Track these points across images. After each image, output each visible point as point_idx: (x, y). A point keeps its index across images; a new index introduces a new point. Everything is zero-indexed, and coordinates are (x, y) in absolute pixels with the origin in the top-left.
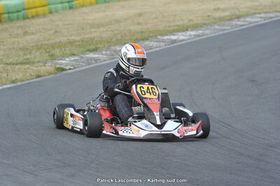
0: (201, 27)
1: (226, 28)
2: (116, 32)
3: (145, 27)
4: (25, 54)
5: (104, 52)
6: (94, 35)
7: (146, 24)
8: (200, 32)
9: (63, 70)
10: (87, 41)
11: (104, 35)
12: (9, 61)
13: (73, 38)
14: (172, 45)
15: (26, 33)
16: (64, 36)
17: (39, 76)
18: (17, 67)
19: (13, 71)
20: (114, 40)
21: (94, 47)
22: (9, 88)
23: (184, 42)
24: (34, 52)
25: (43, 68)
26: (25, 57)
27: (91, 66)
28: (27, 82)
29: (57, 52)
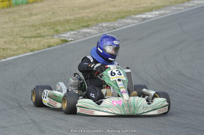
0: (162, 8)
1: (180, 8)
2: (99, 13)
3: (120, 9)
4: (36, 30)
5: (94, 28)
6: (82, 15)
7: (120, 6)
8: (162, 12)
9: (66, 41)
10: (79, 20)
11: (92, 15)
12: (25, 35)
13: (68, 17)
14: (143, 22)
15: (31, 15)
16: (60, 16)
17: (49, 46)
18: (33, 39)
19: (30, 42)
20: (99, 18)
21: (86, 24)
22: (30, 55)
23: (152, 19)
24: (42, 28)
25: (52, 40)
26: (37, 32)
27: (87, 38)
28: (42, 50)
29: (59, 28)
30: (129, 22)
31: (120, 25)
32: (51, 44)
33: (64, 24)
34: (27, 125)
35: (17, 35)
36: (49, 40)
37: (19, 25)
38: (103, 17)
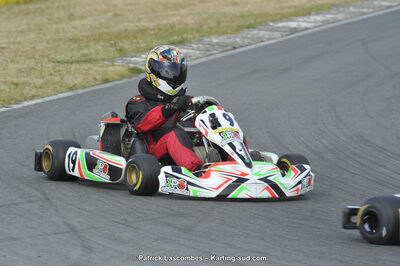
0: (329, 8)
1: (365, 10)
2: (204, 16)
3: (246, 9)
4: (80, 48)
5: (195, 46)
7: (246, 4)
8: (330, 16)
9: (139, 71)
10: (166, 30)
11: (189, 20)
13: (143, 24)
14: (291, 36)
15: (71, 17)
16: (129, 22)
17: (106, 81)
18: (73, 66)
19: (69, 72)
20: (205, 27)
21: (180, 38)
22: (68, 98)
23: (309, 31)
24: (92, 44)
25: (111, 69)
26: (82, 52)
28: (92, 89)
29: (126, 45)
30: (263, 37)
31: (247, 41)
32: (110, 77)
33: (135, 37)
34: (57, 236)
35: (43, 56)
36: (104, 69)
37: (48, 37)
38: (213, 25)
